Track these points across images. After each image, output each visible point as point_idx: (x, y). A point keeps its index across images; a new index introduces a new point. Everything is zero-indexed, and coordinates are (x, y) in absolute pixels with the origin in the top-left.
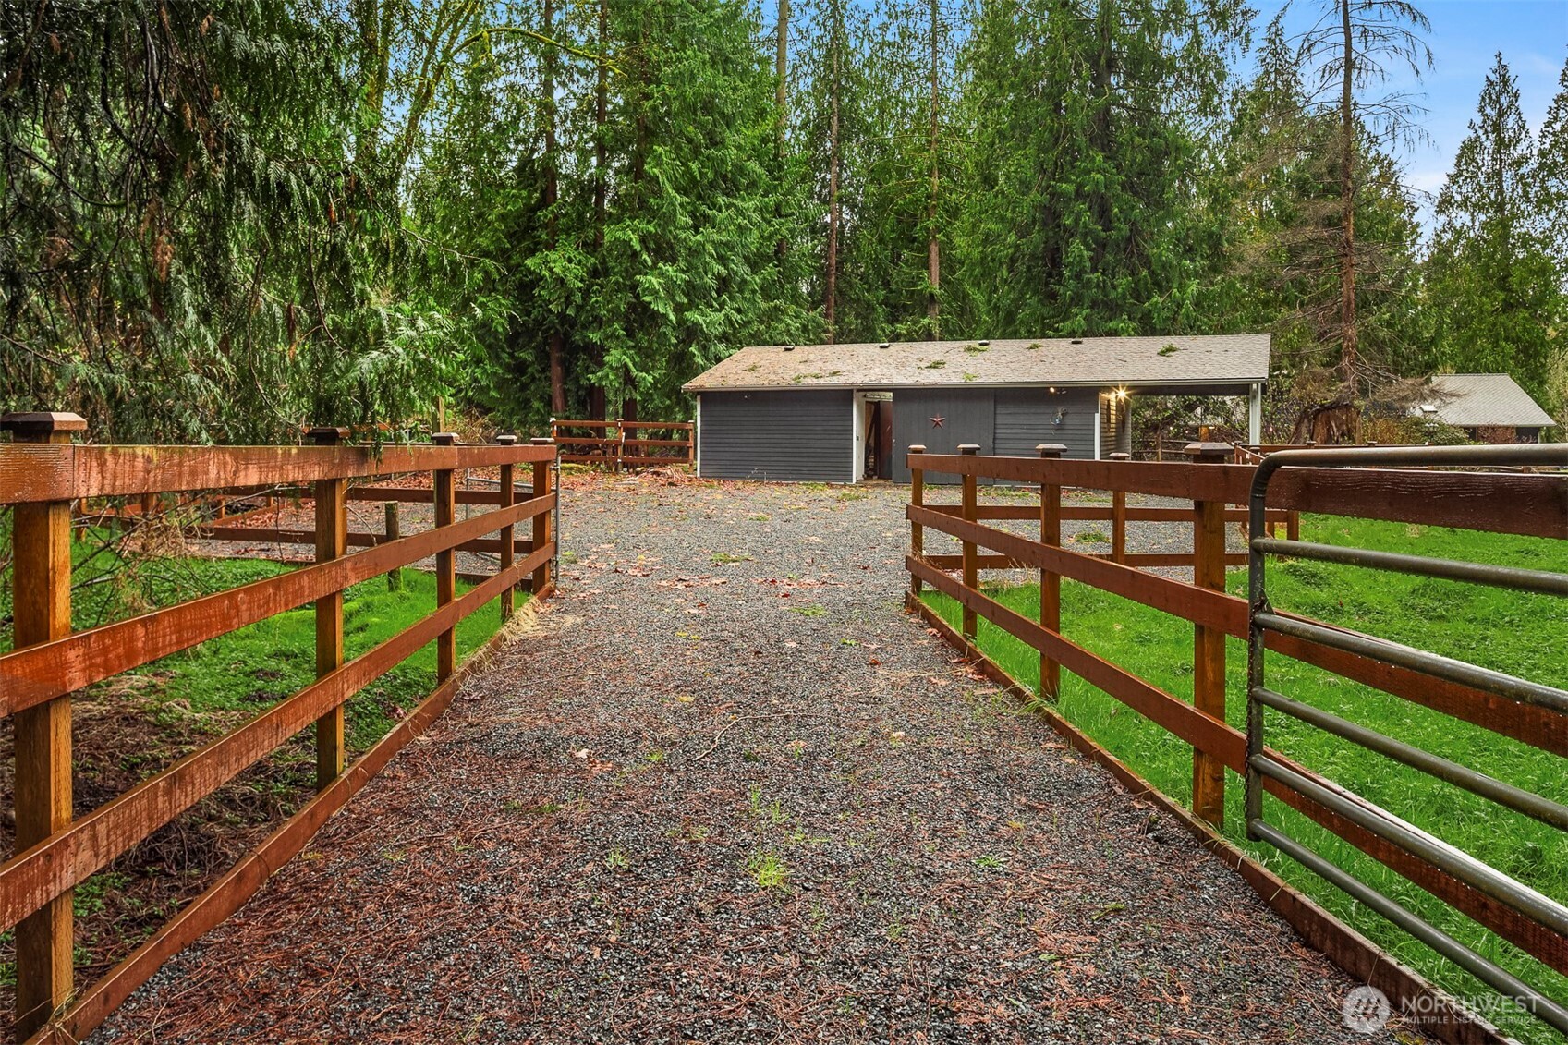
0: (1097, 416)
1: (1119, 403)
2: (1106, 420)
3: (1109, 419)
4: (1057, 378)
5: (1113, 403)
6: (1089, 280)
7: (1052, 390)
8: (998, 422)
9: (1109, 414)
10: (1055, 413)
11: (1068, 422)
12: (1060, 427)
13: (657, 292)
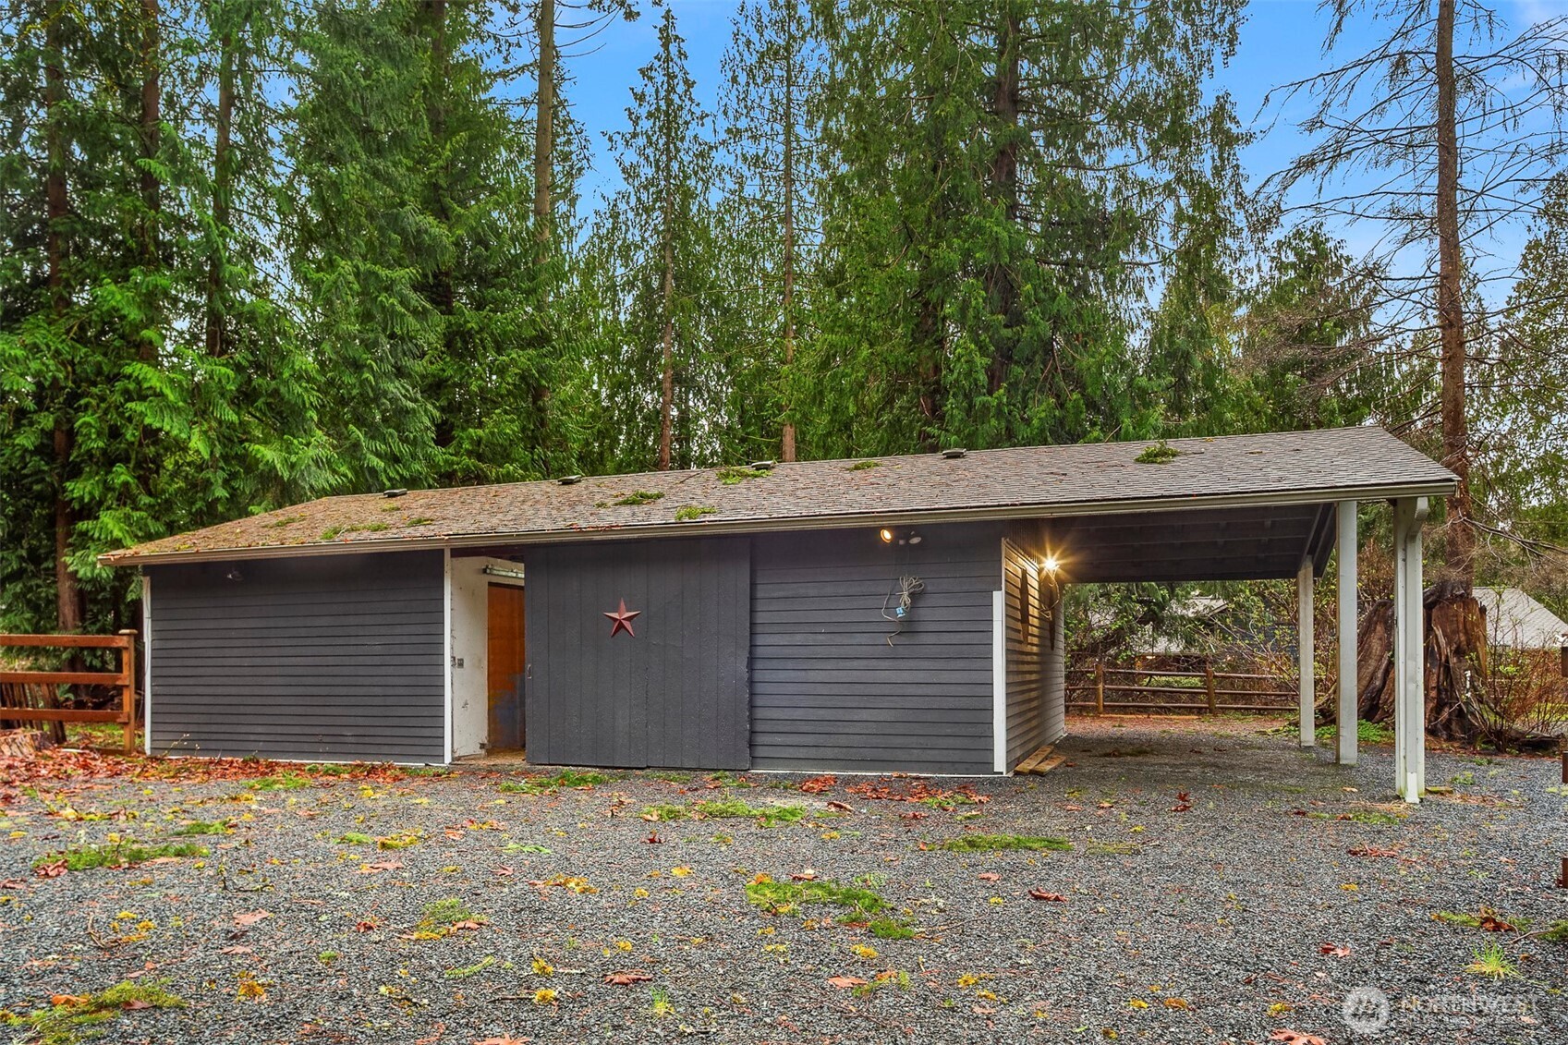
0: (999, 599)
1: (1044, 582)
2: (1018, 613)
3: (1025, 619)
4: (897, 505)
5: (1034, 582)
6: (985, 407)
7: (887, 535)
8: (760, 618)
9: (1025, 604)
10: (894, 594)
11: (924, 614)
12: (908, 627)
13: (161, 395)
